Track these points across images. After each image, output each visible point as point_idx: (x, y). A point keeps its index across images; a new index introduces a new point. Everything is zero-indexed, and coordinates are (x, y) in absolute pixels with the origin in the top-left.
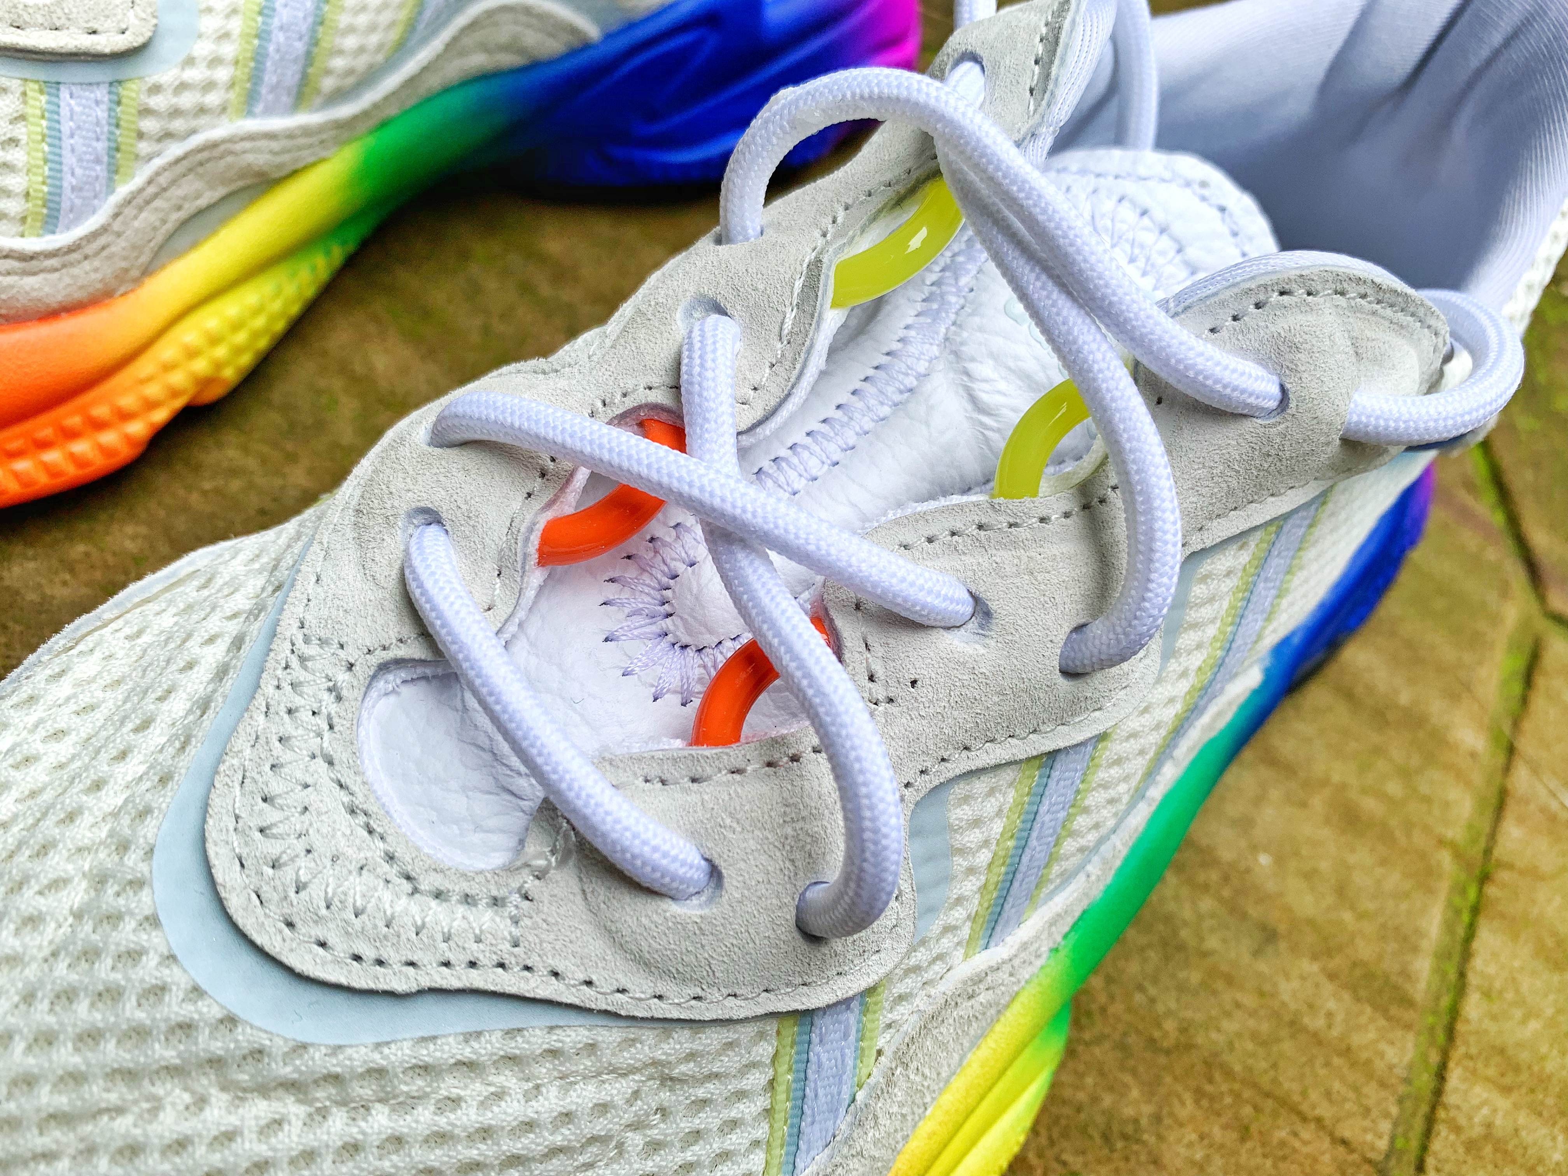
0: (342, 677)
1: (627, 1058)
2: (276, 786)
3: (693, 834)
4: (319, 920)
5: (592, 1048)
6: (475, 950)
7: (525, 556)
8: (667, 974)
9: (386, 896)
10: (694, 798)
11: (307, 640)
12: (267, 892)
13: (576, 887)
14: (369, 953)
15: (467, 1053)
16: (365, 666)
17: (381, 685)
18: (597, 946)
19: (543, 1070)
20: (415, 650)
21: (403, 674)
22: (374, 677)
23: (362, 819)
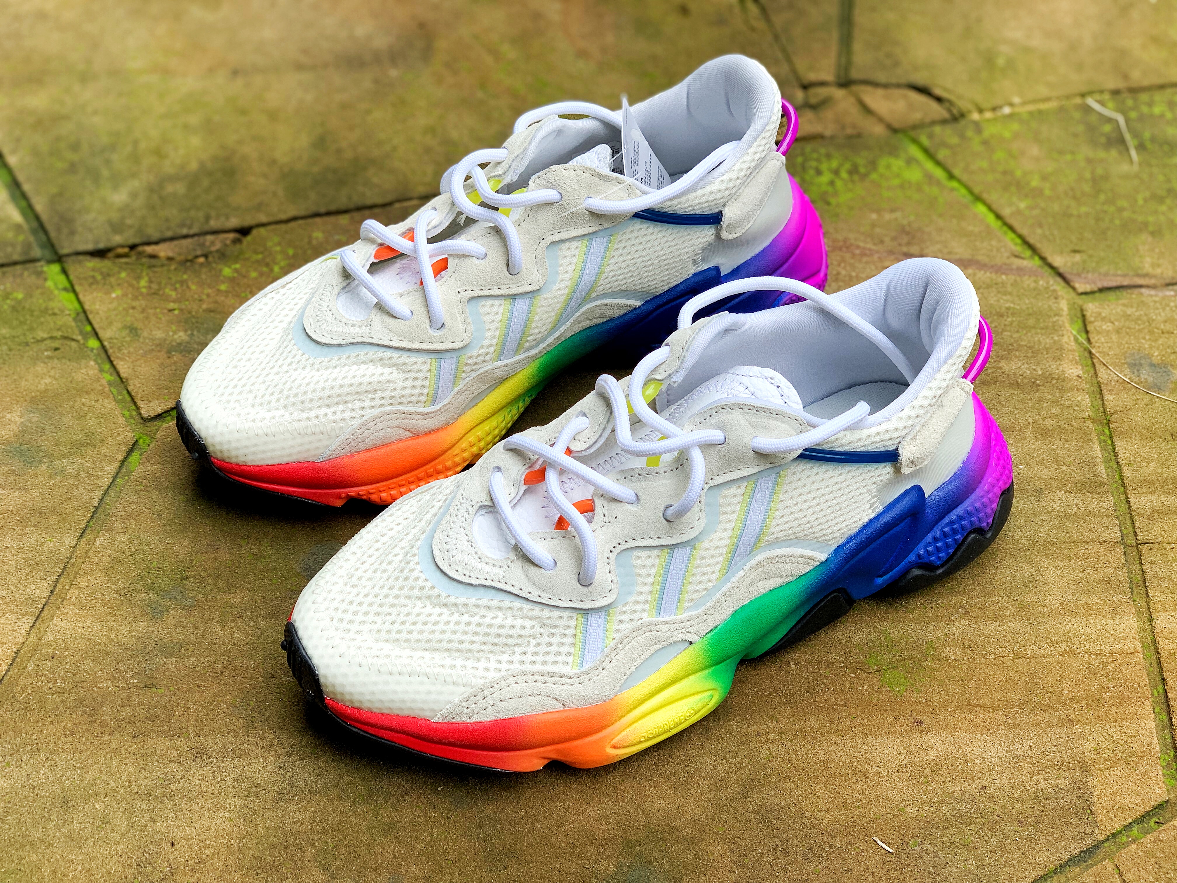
0: (470, 509)
1: (530, 614)
2: (450, 533)
3: (550, 552)
4: (456, 564)
5: (521, 609)
6: (493, 577)
7: (520, 481)
8: (543, 590)
9: (474, 561)
10: (552, 543)
11: (463, 499)
12: (445, 557)
13: (520, 565)
14: (468, 574)
15: (489, 604)
16: (476, 507)
17: (480, 513)
18: (524, 579)
19: (509, 613)
20: (489, 503)
21: (486, 510)
22: (478, 509)
23: (470, 543)
